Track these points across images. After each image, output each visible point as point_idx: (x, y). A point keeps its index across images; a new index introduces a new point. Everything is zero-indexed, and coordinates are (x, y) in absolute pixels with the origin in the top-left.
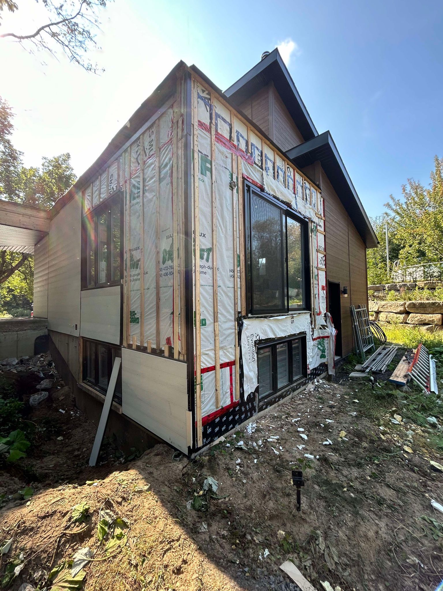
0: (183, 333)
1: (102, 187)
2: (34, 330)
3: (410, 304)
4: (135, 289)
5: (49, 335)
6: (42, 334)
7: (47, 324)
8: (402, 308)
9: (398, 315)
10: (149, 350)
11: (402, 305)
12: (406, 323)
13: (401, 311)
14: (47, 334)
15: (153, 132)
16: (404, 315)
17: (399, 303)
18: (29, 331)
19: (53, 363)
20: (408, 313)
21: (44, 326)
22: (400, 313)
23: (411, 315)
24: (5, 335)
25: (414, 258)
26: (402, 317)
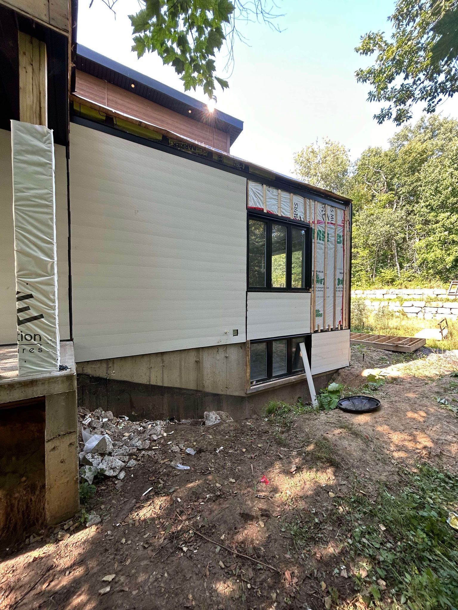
0: (347, 317)
1: (282, 202)
4: (319, 296)
10: (329, 330)
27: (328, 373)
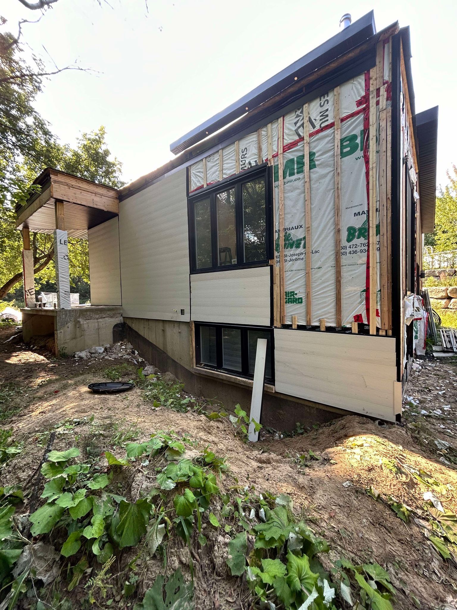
0: (386, 309)
1: (224, 163)
2: (111, 317)
3: (453, 290)
4: (294, 269)
5: (124, 322)
6: (119, 322)
7: (121, 311)
8: (444, 294)
9: (439, 301)
10: (323, 329)
11: (443, 291)
12: (448, 308)
13: (442, 296)
14: (122, 322)
15: (327, 101)
16: (445, 300)
17: (441, 288)
18: (107, 319)
19: (136, 351)
20: (450, 298)
21: (120, 313)
22: (442, 298)
23: (453, 300)
24: (88, 323)
25: (452, 244)
26: (443, 302)
27: (321, 407)
